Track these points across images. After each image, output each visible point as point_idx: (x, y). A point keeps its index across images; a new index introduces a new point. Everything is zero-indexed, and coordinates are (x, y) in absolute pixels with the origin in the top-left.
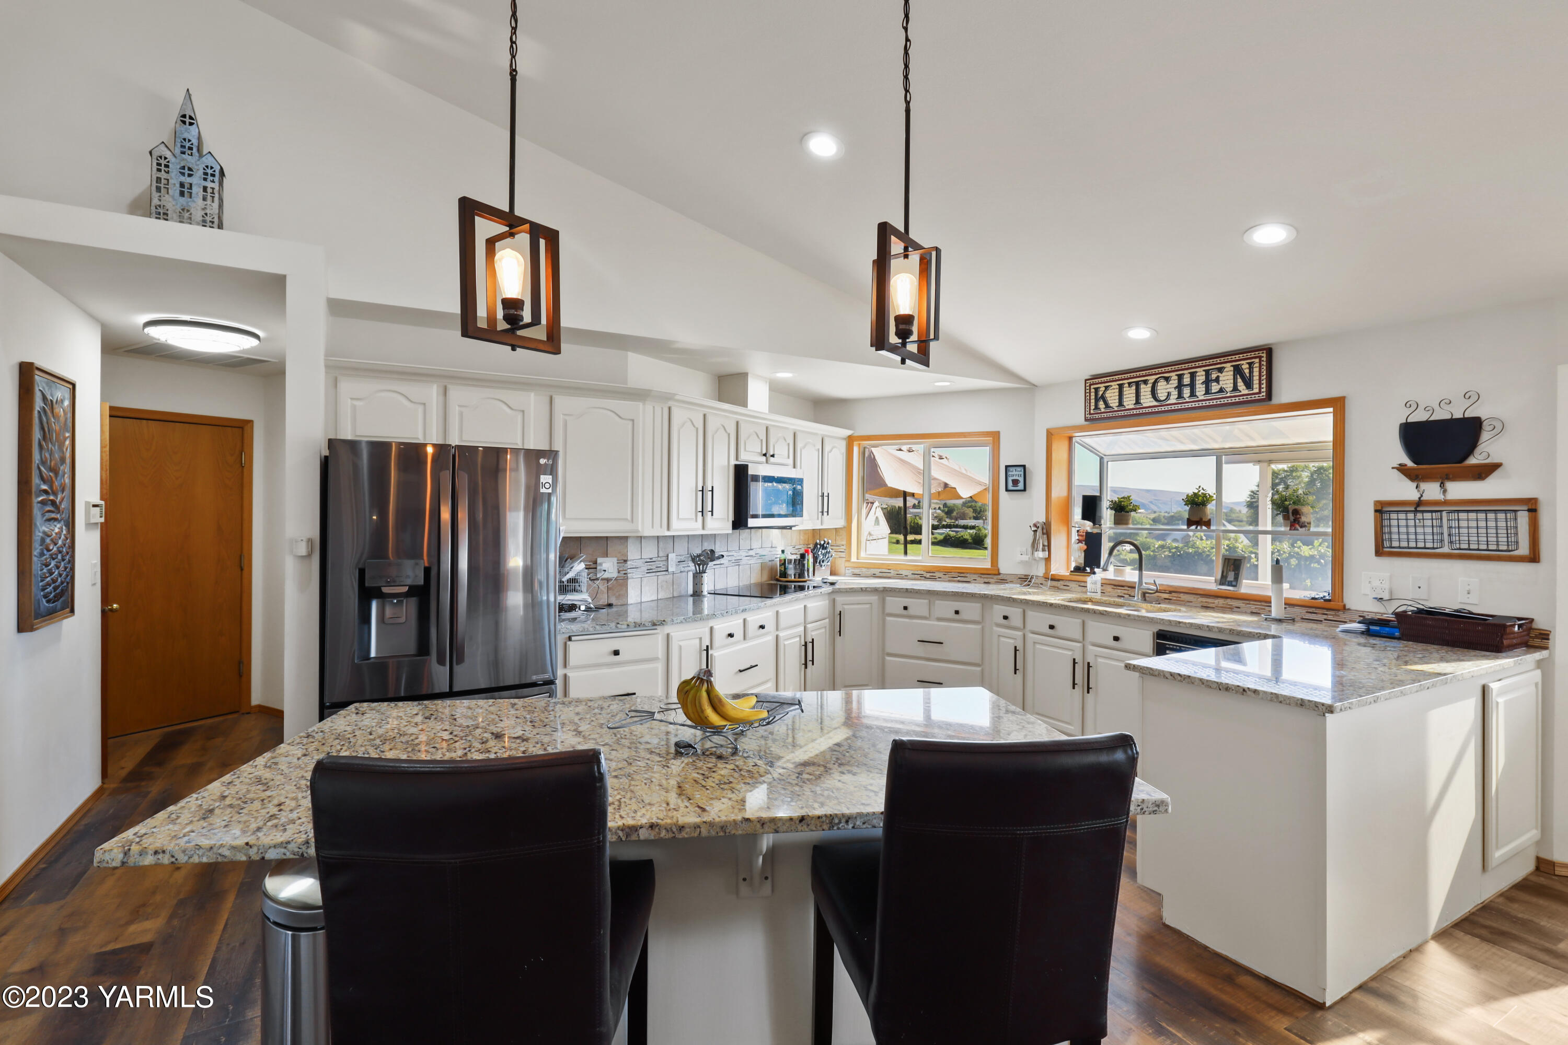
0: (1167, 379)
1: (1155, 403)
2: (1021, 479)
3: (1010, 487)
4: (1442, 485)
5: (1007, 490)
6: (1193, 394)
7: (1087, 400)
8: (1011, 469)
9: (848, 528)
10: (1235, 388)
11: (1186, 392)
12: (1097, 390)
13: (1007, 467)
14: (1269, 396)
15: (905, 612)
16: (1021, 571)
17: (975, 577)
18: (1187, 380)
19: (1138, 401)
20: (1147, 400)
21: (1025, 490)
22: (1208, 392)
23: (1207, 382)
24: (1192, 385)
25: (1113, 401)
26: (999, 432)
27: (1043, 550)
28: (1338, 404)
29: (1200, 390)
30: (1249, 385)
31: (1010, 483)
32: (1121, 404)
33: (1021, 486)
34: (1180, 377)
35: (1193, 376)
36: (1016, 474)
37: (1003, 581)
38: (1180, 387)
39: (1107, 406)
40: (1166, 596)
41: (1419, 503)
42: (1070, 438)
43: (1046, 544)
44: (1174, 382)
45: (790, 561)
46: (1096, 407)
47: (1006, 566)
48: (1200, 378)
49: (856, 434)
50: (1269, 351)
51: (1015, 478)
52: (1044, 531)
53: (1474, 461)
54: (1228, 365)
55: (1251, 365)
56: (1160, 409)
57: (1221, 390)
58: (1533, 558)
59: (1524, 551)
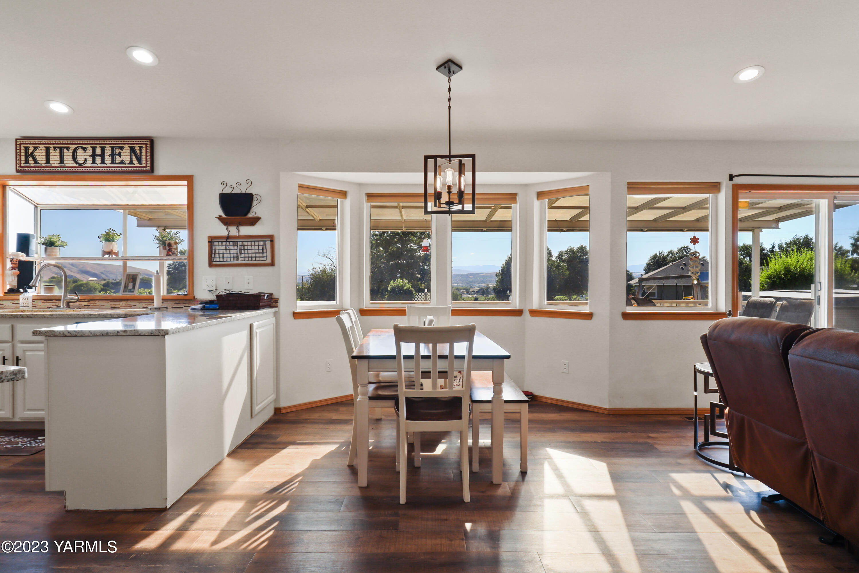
0: (84, 149)
1: (75, 165)
4: (238, 228)
6: (103, 162)
7: (18, 155)
10: (131, 162)
11: (98, 160)
12: (26, 149)
14: (152, 169)
18: (98, 151)
19: (61, 162)
20: (69, 162)
22: (113, 162)
23: (113, 155)
24: (102, 156)
25: (41, 159)
28: (189, 179)
29: (108, 160)
30: (140, 161)
32: (47, 162)
34: (94, 149)
35: (103, 149)
38: (94, 156)
39: (36, 162)
40: (86, 303)
41: (228, 237)
42: (4, 187)
44: (89, 152)
46: (26, 162)
48: (108, 151)
50: (152, 141)
53: (250, 215)
54: (127, 146)
55: (141, 148)
56: (79, 169)
57: (122, 162)
58: (272, 264)
59: (269, 261)
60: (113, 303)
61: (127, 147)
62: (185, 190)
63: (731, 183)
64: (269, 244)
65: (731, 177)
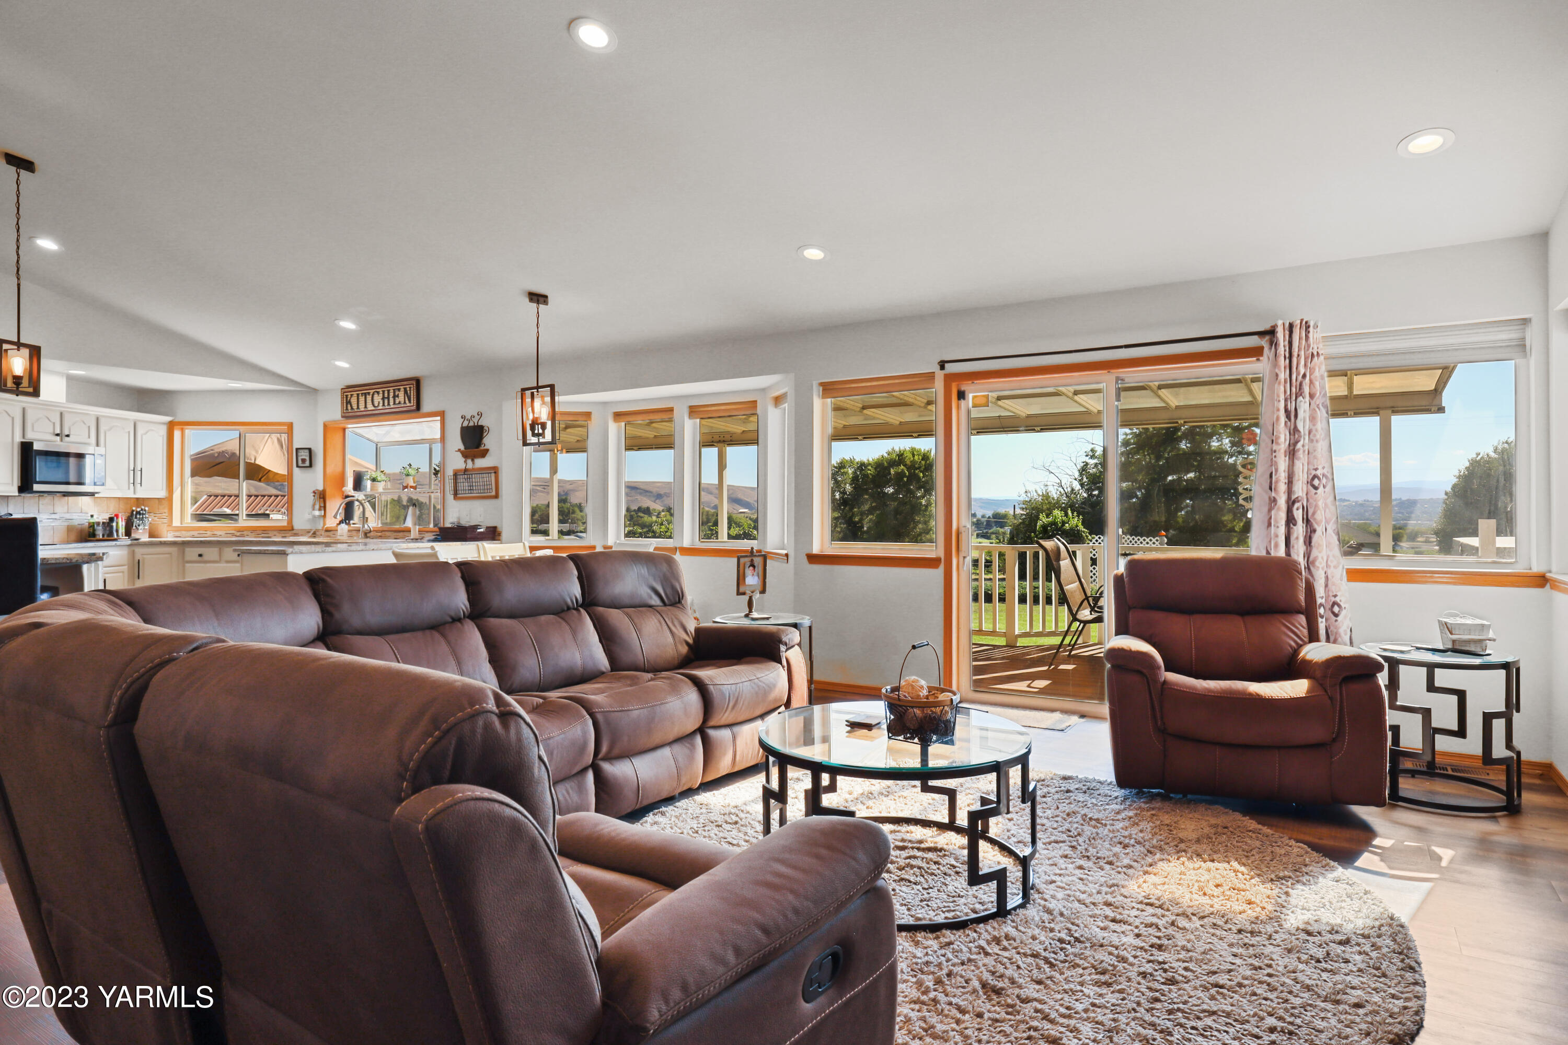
0: (378, 393)
1: (373, 408)
2: (308, 458)
3: (300, 463)
4: (473, 460)
5: (298, 466)
6: (389, 404)
7: (342, 403)
8: (300, 451)
9: (169, 499)
10: (405, 403)
11: (386, 401)
12: (347, 396)
13: (297, 449)
14: (418, 407)
15: (200, 559)
16: (308, 527)
17: (275, 533)
18: (386, 395)
19: (366, 407)
20: (370, 407)
21: (311, 466)
22: (394, 403)
23: (394, 397)
24: (388, 398)
25: (355, 406)
26: (292, 424)
27: (320, 510)
28: (442, 414)
29: (392, 403)
30: (410, 402)
31: (300, 462)
32: (358, 408)
33: (307, 464)
34: (383, 392)
35: (389, 391)
36: (304, 455)
37: (296, 535)
38: (383, 399)
39: (352, 408)
40: (379, 534)
41: (466, 470)
42: (344, 429)
43: (322, 505)
44: (381, 395)
45: (98, 524)
46: (347, 409)
47: (298, 524)
48: (391, 394)
49: (177, 420)
50: (417, 382)
51: (303, 457)
52: (322, 496)
53: (482, 448)
54: (402, 387)
55: (410, 388)
56: (377, 412)
57: (400, 403)
58: (496, 496)
59: (494, 493)
60: (396, 534)
61: (402, 390)
62: (438, 424)
63: (943, 372)
64: (493, 475)
65: (942, 365)
